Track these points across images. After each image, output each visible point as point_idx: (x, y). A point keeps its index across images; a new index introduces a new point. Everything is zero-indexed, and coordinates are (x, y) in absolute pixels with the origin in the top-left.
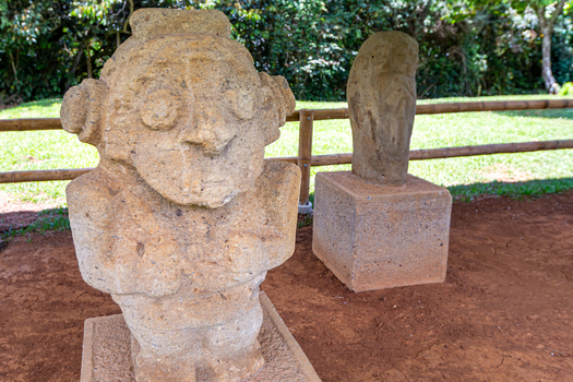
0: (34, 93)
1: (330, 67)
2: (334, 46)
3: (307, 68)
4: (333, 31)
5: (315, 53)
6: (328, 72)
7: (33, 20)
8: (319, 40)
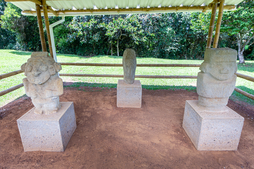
0: (98, 53)
1: (175, 50)
2: (177, 44)
3: (168, 50)
4: (177, 39)
5: (171, 46)
6: (174, 51)
7: (97, 36)
8: (173, 42)
